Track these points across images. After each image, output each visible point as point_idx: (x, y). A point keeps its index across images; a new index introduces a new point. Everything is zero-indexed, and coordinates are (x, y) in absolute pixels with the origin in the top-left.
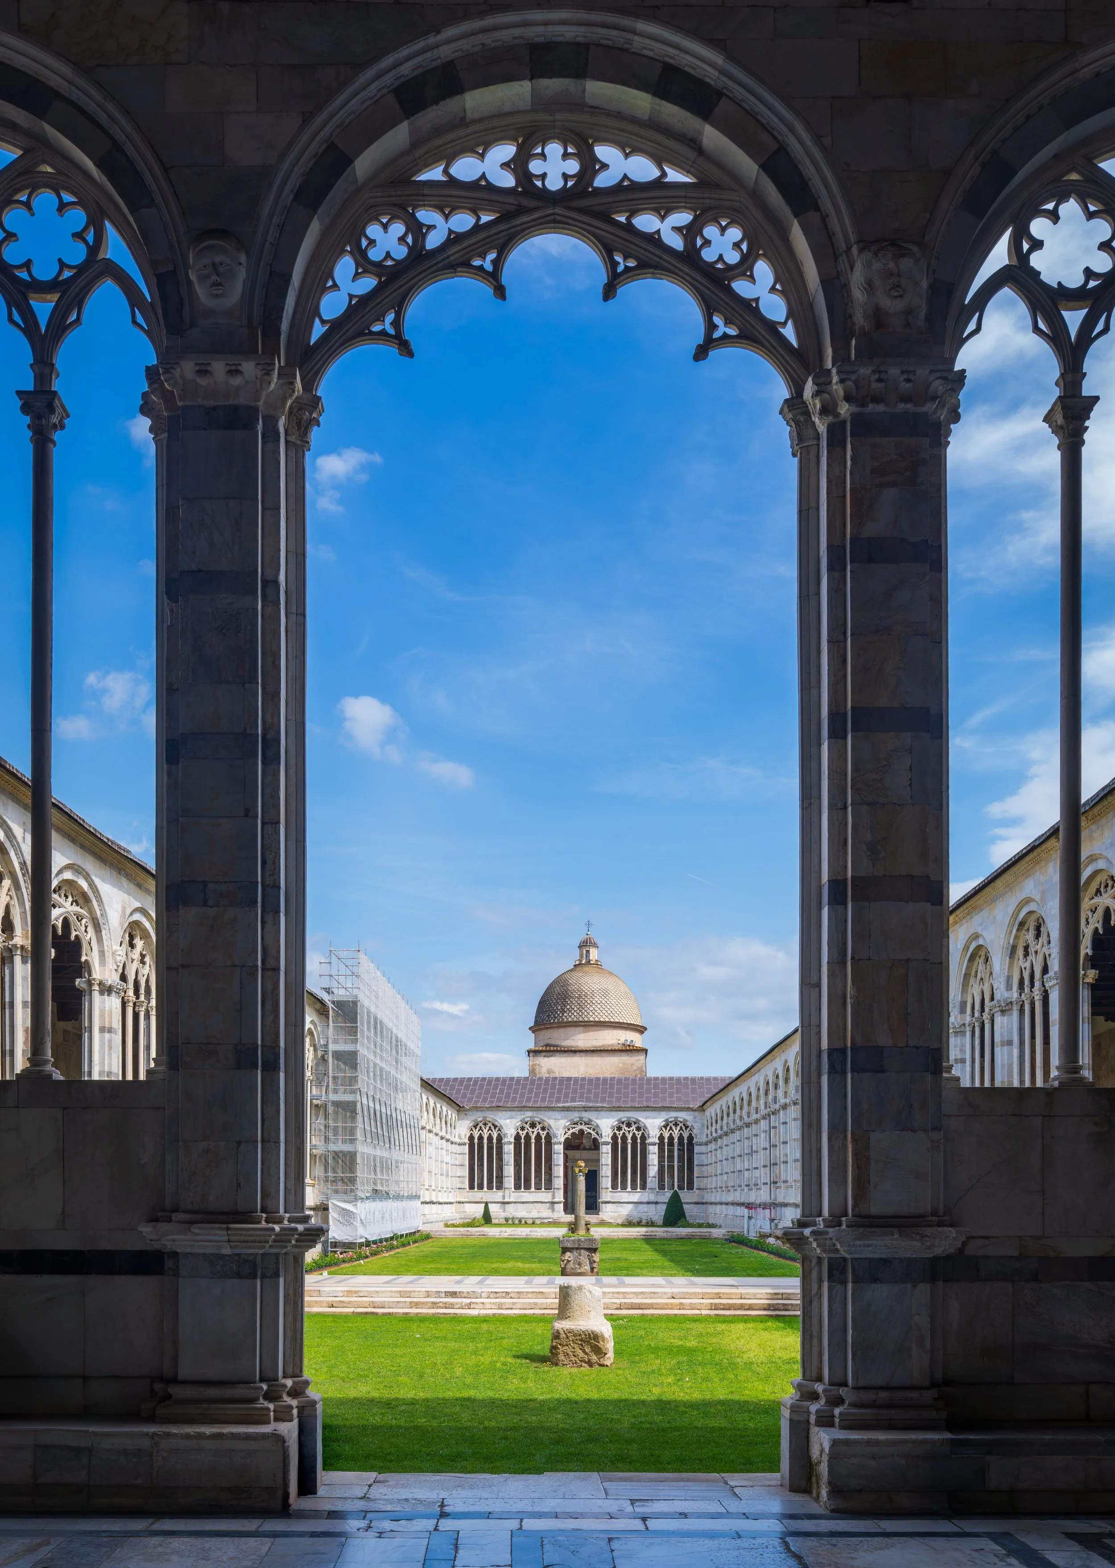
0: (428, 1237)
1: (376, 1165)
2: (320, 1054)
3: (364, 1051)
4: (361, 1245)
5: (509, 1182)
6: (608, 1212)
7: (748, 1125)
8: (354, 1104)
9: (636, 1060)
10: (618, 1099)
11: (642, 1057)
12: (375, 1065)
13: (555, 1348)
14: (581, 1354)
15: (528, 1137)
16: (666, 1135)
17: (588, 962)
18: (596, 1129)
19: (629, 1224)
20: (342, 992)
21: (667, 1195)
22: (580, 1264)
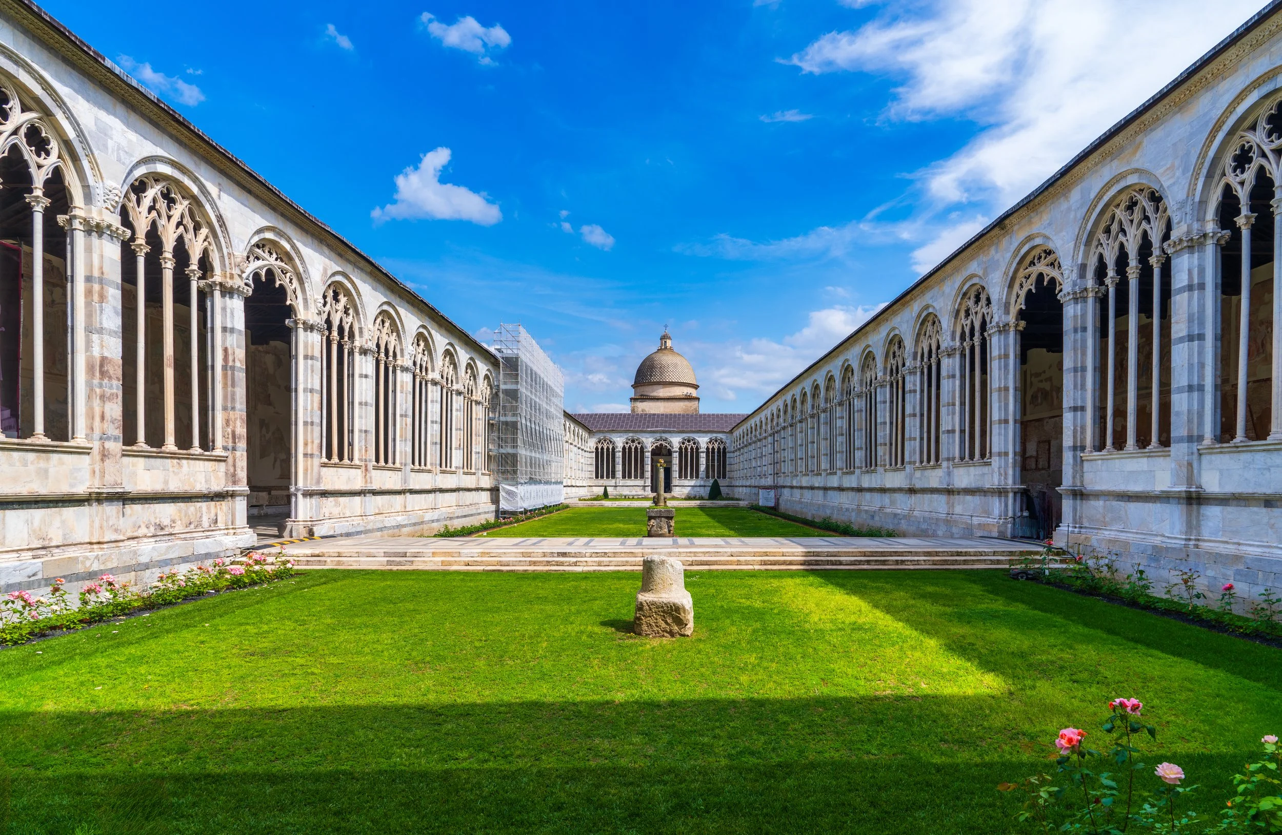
0: (567, 507)
1: (532, 463)
2: (494, 391)
3: (523, 390)
4: (521, 513)
5: (619, 474)
6: (676, 492)
7: (760, 440)
8: (516, 422)
9: (694, 404)
10: (683, 426)
11: (696, 403)
12: (531, 399)
13: (639, 619)
14: (663, 625)
15: (630, 448)
16: (711, 447)
17: (666, 348)
18: (670, 443)
19: (688, 498)
20: (509, 352)
21: (711, 481)
22: (661, 528)
